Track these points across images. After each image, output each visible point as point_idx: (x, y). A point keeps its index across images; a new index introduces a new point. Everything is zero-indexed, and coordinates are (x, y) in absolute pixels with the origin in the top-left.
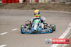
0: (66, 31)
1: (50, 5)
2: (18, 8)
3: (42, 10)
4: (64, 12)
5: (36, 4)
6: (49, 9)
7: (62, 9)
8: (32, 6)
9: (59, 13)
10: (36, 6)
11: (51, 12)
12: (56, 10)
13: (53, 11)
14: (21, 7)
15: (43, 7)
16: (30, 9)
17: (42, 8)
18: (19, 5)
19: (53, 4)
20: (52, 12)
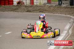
1: (46, 8)
2: (12, 10)
4: (60, 15)
6: (44, 11)
7: (58, 12)
8: (27, 8)
9: (55, 15)
10: (31, 8)
12: (52, 12)
13: (49, 14)
14: (15, 9)
16: (25, 11)
17: (37, 10)
18: (13, 7)
19: (49, 7)
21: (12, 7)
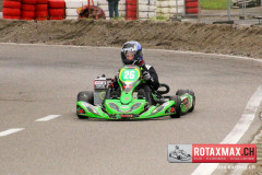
0: (237, 126)
1: (180, 31)
3: (149, 47)
4: (231, 56)
5: (128, 26)
6: (174, 43)
7: (222, 47)
8: (114, 30)
9: (212, 58)
10: (129, 31)
11: (181, 55)
12: (201, 48)
13: (191, 52)
14: (72, 36)
15: (155, 38)
16: (105, 43)
17: (149, 40)
18: (64, 27)
19: (192, 28)
20: (185, 56)
21: (61, 28)
